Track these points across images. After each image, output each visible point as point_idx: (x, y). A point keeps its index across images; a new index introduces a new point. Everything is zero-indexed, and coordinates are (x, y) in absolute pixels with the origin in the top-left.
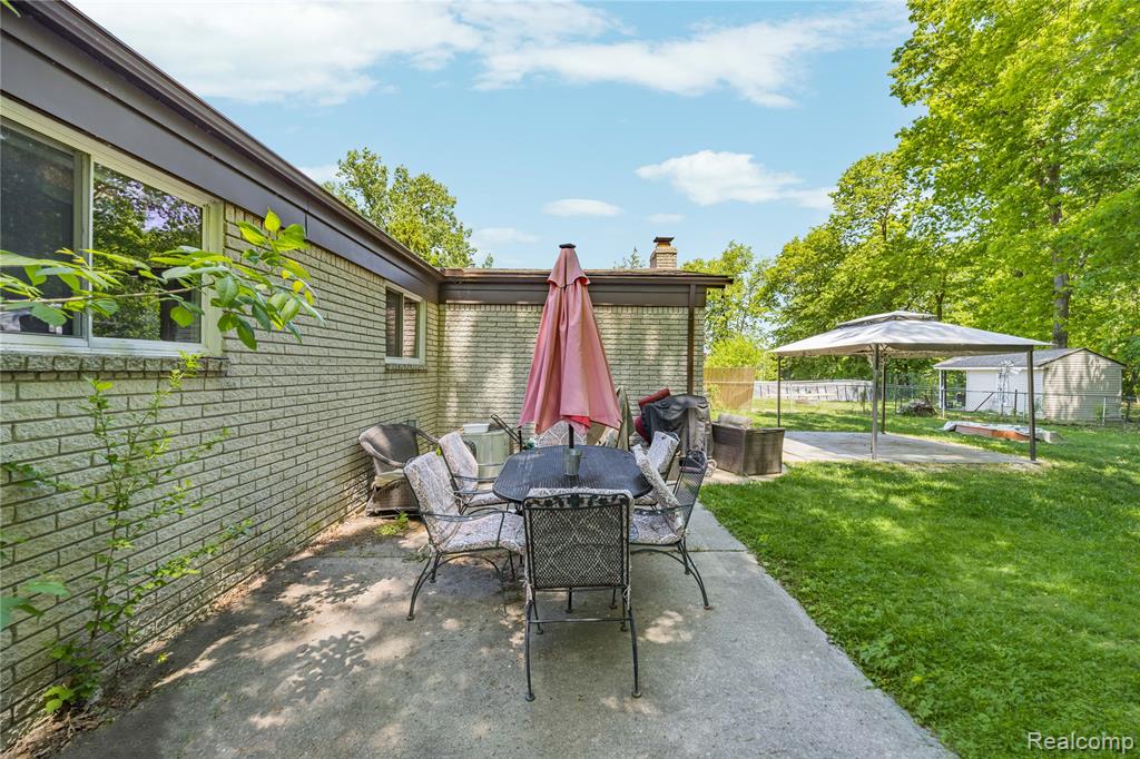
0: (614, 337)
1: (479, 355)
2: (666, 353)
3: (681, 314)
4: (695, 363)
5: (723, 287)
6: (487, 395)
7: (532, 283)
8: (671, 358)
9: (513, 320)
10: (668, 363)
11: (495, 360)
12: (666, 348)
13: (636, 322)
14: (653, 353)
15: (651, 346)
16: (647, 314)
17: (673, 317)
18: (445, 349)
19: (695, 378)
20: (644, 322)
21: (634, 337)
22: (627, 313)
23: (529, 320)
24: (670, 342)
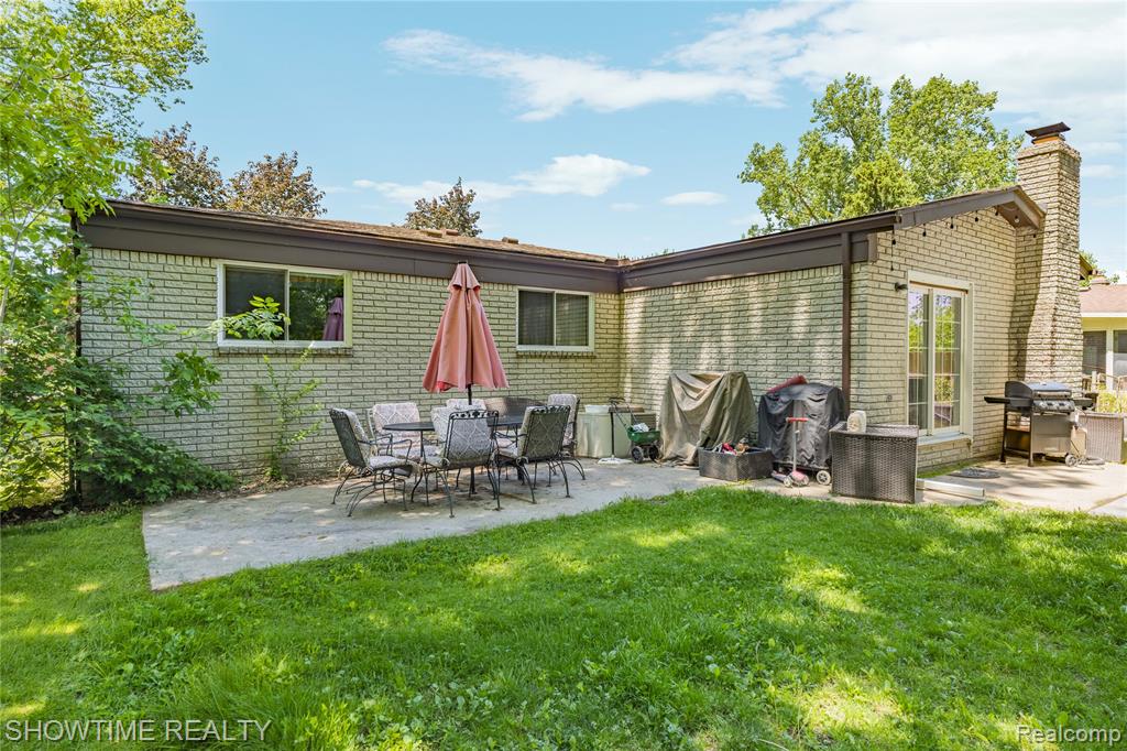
0: (760, 313)
1: (648, 341)
2: (818, 329)
3: (834, 275)
4: (854, 342)
5: (892, 228)
6: (652, 381)
7: (686, 261)
8: (824, 335)
9: (671, 302)
10: (821, 342)
11: (657, 345)
12: (819, 322)
13: (783, 291)
14: (803, 330)
15: (800, 320)
16: (795, 279)
17: (826, 280)
18: (624, 336)
19: (854, 363)
20: (793, 290)
21: (781, 311)
22: (774, 282)
23: (684, 302)
24: (823, 315)
